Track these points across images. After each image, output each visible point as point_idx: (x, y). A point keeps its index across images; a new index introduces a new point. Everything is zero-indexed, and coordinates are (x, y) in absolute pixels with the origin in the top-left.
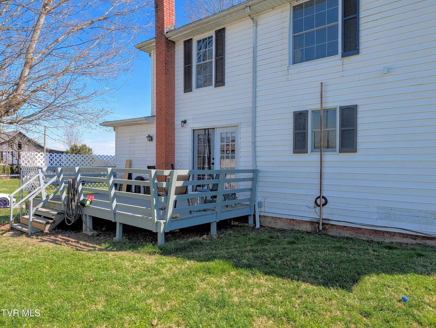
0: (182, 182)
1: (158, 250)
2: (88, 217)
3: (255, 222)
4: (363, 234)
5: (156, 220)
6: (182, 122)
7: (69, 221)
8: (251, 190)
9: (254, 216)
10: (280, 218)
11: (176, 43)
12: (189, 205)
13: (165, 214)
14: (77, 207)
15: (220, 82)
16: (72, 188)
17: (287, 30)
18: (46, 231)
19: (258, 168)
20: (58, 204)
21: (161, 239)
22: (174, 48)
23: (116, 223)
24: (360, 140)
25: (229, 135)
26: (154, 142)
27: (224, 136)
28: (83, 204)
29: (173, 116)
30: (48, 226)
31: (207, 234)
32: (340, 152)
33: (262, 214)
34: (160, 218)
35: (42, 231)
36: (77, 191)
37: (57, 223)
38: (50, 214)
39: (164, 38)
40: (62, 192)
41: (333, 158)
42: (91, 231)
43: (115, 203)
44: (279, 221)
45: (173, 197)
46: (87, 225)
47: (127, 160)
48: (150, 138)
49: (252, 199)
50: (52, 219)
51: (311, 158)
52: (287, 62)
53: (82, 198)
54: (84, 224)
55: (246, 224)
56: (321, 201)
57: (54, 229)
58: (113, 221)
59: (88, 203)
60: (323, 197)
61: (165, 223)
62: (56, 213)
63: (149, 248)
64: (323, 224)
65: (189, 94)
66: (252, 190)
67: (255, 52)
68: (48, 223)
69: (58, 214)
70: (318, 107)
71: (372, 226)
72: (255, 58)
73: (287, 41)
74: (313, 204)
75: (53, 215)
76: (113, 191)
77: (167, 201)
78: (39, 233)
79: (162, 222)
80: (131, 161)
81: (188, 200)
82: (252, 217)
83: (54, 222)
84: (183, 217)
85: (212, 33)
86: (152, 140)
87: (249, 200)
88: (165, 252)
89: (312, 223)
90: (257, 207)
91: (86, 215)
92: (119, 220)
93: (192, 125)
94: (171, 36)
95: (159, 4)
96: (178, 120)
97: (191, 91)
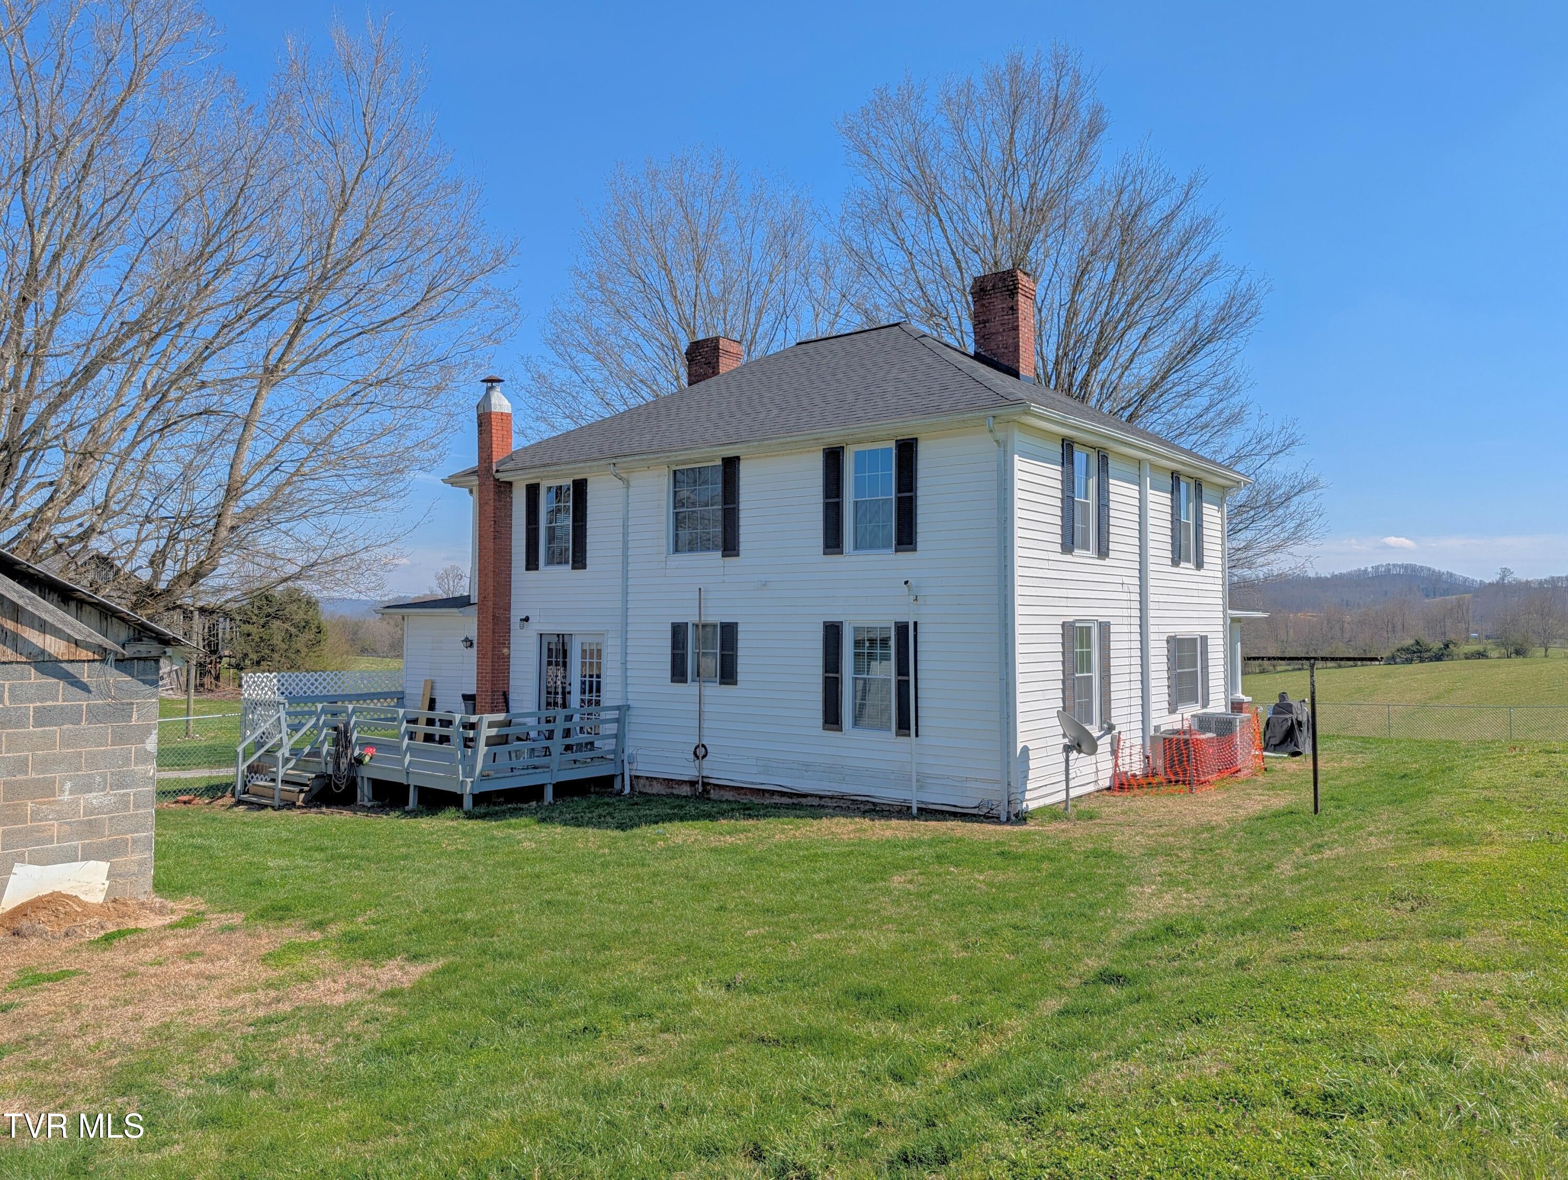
0: (496, 729)
1: (462, 815)
2: (365, 780)
3: (623, 786)
4: (745, 794)
5: (461, 779)
6: (521, 620)
7: (338, 787)
8: (616, 736)
9: (623, 774)
10: (656, 778)
11: (514, 485)
12: (510, 759)
13: (473, 768)
14: (351, 765)
15: (579, 562)
16: (342, 738)
17: (664, 503)
18: (299, 803)
19: (630, 703)
20: (313, 762)
21: (468, 803)
22: (511, 492)
23: (408, 786)
24: (740, 668)
25: (594, 647)
26: (474, 651)
27: (587, 647)
28: (359, 761)
29: (508, 608)
30: (302, 796)
31: (538, 802)
32: (721, 683)
33: (633, 773)
34: (466, 775)
35: (294, 804)
36: (350, 742)
37: (314, 792)
38: (305, 777)
39: (492, 479)
40: (323, 742)
41: (715, 691)
42: (369, 801)
43: (408, 758)
44: (655, 783)
45: (482, 749)
46: (364, 792)
47: (426, 681)
48: (469, 643)
49: (619, 750)
50: (307, 785)
51: (690, 689)
52: (664, 549)
53: (357, 753)
54: (359, 791)
55: (610, 790)
56: (700, 753)
57: (310, 801)
58: (405, 783)
59: (367, 759)
60: (703, 746)
61: (472, 782)
62: (314, 775)
63: (452, 811)
64: (704, 784)
65: (532, 573)
66: (619, 737)
67: (625, 526)
68: (301, 791)
69: (316, 777)
70: (696, 620)
71: (752, 783)
72: (625, 534)
73: (664, 518)
74: (692, 756)
75: (309, 780)
76: (406, 741)
77: (475, 753)
78: (291, 805)
79: (469, 780)
80: (433, 682)
81: (510, 752)
82: (620, 778)
83: (310, 790)
84: (498, 776)
85: (568, 482)
86: (471, 645)
87: (614, 752)
88: (470, 816)
89: (693, 783)
90: (626, 763)
91: (362, 778)
92: (413, 782)
93: (538, 625)
94: (503, 477)
95: (485, 420)
96: (516, 616)
97: (537, 569)
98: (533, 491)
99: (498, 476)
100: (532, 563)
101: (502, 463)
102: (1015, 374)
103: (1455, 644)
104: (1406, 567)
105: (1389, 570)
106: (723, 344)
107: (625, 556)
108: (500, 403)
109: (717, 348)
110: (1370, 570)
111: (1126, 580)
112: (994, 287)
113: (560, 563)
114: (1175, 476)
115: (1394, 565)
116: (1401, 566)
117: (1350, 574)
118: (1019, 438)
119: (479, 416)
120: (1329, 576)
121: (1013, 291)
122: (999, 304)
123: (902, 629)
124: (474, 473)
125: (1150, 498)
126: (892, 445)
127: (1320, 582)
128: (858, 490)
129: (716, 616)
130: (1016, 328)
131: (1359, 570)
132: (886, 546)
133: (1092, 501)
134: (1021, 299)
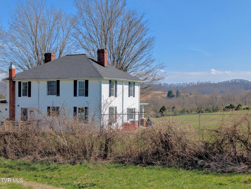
6: (18, 105)
11: (16, 81)
15: (29, 96)
17: (46, 87)
22: (15, 83)
29: (15, 103)
52: (46, 94)
70: (52, 106)
73: (46, 89)
85: (27, 82)
86: (7, 110)
94: (14, 80)
95: (11, 70)
96: (16, 105)
97: (21, 97)
98: (20, 83)
99: (13, 80)
100: (20, 95)
101: (14, 78)
102: (104, 66)
103: (241, 106)
104: (240, 80)
105: (236, 81)
106: (52, 54)
107: (39, 95)
108: (13, 67)
109: (51, 55)
110: (230, 81)
111: (120, 100)
112: (101, 51)
113: (25, 96)
114: (129, 83)
115: (237, 80)
116: (239, 80)
117: (224, 82)
118: (103, 81)
119: (9, 70)
120: (217, 83)
121: (103, 53)
122: (102, 54)
123: (86, 108)
124: (8, 79)
125: (124, 87)
126: (85, 81)
127: (215, 85)
128: (79, 87)
129: (56, 106)
130: (104, 59)
131: (227, 81)
132: (84, 95)
133: (114, 89)
134: (105, 54)
